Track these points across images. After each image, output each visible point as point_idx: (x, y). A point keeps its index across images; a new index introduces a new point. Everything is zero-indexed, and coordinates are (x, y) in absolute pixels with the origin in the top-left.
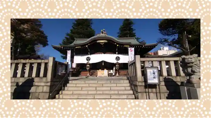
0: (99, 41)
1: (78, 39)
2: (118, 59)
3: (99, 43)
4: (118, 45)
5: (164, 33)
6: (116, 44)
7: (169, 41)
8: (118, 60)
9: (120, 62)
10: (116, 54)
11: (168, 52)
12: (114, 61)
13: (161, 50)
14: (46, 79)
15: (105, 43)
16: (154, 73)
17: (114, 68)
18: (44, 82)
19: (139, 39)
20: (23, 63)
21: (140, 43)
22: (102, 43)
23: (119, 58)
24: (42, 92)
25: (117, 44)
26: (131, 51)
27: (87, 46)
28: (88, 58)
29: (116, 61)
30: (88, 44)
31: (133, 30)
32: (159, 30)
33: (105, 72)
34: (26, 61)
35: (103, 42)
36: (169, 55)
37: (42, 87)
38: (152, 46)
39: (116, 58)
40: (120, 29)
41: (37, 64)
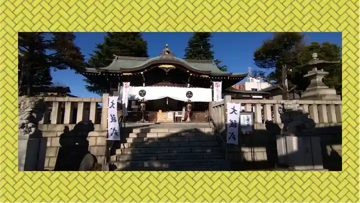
0: (163, 66)
1: (119, 57)
2: (189, 94)
3: (162, 69)
4: (191, 74)
5: (259, 64)
6: (188, 71)
7: (266, 75)
8: (190, 97)
9: (193, 99)
10: (186, 87)
11: (259, 85)
12: (184, 99)
13: (249, 81)
14: (101, 127)
15: (172, 70)
16: (248, 120)
17: (184, 110)
18: (98, 131)
19: (220, 62)
20: (59, 102)
21: (220, 69)
22: (167, 69)
23: (191, 93)
24: (96, 146)
25: (191, 72)
26: (218, 87)
27: (142, 73)
28: (142, 91)
29: (188, 99)
30: (145, 69)
31: (210, 47)
32: (255, 60)
33: (170, 115)
34: (64, 100)
35: (169, 68)
36: (260, 89)
37: (94, 138)
38: (240, 78)
39: (187, 94)
40: (189, 42)
41: (83, 104)
